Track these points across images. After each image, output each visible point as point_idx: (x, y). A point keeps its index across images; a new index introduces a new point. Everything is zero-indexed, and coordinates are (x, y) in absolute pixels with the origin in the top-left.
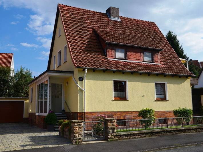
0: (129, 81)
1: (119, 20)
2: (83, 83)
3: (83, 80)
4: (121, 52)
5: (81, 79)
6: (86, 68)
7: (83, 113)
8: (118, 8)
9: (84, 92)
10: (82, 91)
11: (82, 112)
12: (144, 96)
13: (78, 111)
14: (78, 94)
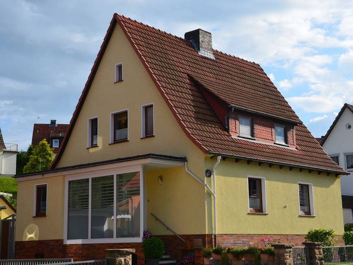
0: (267, 180)
1: (212, 57)
2: (211, 180)
3: (212, 176)
4: (245, 125)
5: (209, 173)
6: (219, 155)
7: (213, 237)
8: (210, 33)
9: (214, 196)
10: (210, 194)
11: (211, 235)
12: (285, 207)
13: (207, 233)
14: (206, 202)
